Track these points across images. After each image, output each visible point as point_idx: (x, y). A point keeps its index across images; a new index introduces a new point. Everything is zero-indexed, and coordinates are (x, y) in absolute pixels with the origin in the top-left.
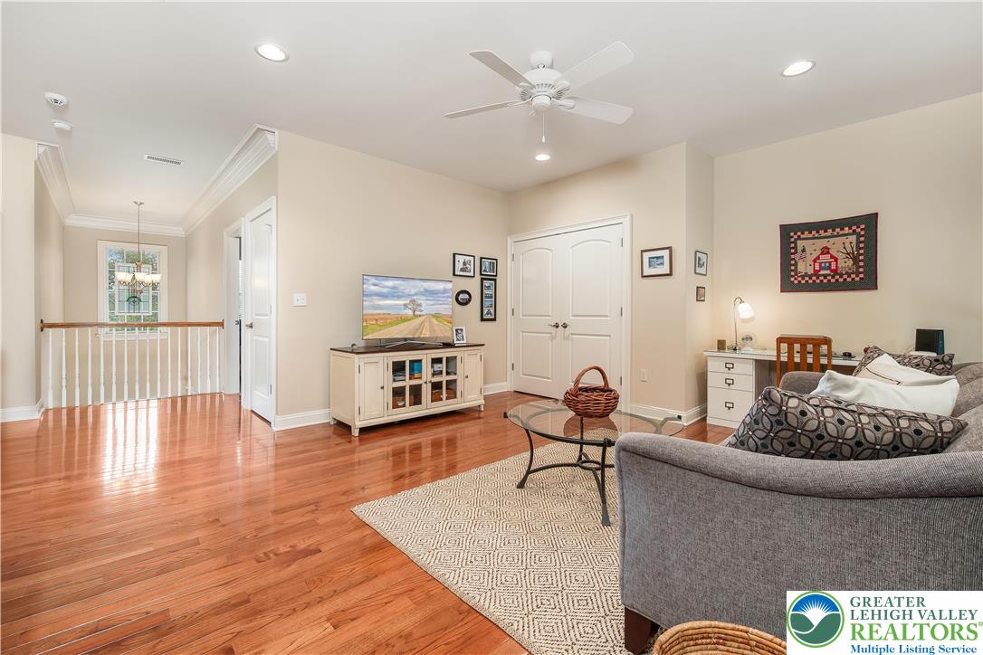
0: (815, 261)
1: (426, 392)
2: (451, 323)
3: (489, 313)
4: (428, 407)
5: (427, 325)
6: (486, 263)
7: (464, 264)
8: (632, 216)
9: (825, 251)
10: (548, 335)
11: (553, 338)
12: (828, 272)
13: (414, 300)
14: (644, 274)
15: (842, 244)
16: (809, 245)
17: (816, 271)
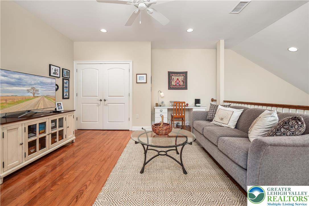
0: (176, 82)
1: (49, 139)
2: (55, 100)
3: (66, 95)
4: (50, 148)
5: (42, 102)
6: (65, 71)
7: (55, 70)
8: (133, 62)
9: (178, 79)
10: (97, 104)
11: (99, 105)
12: (178, 85)
13: (34, 88)
14: (138, 82)
15: (181, 78)
16: (175, 78)
17: (176, 85)
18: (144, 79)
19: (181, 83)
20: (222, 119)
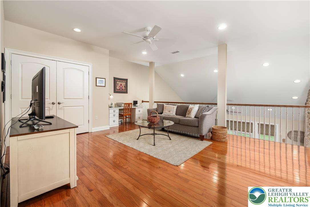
0: (119, 87)
8: (92, 65)
9: (121, 85)
10: (47, 108)
11: (50, 109)
14: (97, 85)
15: (123, 84)
16: (119, 83)
17: (120, 89)
18: (103, 83)
19: (124, 88)
20: (169, 111)
